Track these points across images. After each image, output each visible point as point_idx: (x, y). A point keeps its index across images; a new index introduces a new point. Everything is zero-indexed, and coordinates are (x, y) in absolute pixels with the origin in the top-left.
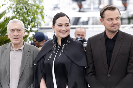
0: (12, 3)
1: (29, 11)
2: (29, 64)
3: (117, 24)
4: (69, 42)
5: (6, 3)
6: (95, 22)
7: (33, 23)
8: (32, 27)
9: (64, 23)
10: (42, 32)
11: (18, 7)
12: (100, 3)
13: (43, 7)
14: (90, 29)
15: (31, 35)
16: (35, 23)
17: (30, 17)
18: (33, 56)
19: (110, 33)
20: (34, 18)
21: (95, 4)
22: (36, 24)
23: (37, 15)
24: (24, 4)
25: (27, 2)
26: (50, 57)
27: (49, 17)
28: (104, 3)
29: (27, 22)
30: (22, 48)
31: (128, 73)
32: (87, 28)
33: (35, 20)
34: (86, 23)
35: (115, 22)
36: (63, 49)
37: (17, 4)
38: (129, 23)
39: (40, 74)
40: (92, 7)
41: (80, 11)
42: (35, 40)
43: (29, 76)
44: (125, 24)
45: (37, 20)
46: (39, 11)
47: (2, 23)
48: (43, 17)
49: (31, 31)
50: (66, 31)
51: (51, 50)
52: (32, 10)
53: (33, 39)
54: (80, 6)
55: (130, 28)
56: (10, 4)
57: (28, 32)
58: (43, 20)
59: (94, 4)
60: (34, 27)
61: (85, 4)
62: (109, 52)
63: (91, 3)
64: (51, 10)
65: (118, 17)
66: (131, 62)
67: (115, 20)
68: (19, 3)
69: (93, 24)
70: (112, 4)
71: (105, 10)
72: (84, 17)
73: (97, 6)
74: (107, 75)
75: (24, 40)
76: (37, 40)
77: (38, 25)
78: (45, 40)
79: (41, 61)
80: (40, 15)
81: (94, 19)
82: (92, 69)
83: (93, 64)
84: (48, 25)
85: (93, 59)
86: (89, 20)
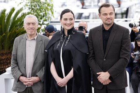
0: (28, 1)
1: (41, 8)
2: (41, 51)
3: (111, 18)
4: (74, 33)
5: (23, 1)
6: (95, 17)
7: (45, 17)
8: (44, 21)
9: (68, 18)
11: (32, 4)
12: (99, 2)
13: (52, 4)
14: (90, 22)
15: (43, 27)
16: (46, 18)
17: (42, 13)
19: (106, 26)
20: (46, 13)
22: (47, 18)
23: (48, 11)
24: (38, 2)
26: (59, 45)
27: (58, 13)
28: (102, 2)
29: (40, 17)
30: (35, 38)
31: (120, 58)
32: (88, 22)
33: (47, 15)
34: (88, 17)
35: (109, 16)
36: (69, 38)
37: (31, 3)
38: (122, 18)
39: (50, 59)
40: (92, 4)
41: (82, 8)
42: (46, 31)
44: (119, 18)
45: (48, 15)
46: (49, 8)
47: (20, 17)
48: (53, 13)
49: (43, 24)
51: (60, 39)
52: (43, 7)
54: (83, 4)
55: (123, 21)
56: (26, 3)
57: (41, 25)
58: (53, 15)
59: (94, 2)
61: (87, 2)
62: (105, 40)
63: (91, 1)
64: (59, 7)
65: (111, 13)
66: (123, 49)
67: (108, 15)
68: (33, 2)
69: (93, 18)
70: (108, 2)
71: (102, 7)
72: (86, 13)
73: (96, 3)
74: (103, 59)
75: (38, 32)
76: (48, 32)
77: (48, 19)
78: (54, 31)
79: (51, 48)
80: (50, 11)
81: (94, 14)
82: (92, 54)
83: (93, 50)
84: (57, 19)
85: (93, 46)
86: (90, 15)
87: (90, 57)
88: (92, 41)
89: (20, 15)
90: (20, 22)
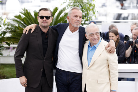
0: (71, 1)
1: (83, 8)
5: (66, 1)
6: (134, 18)
7: (86, 18)
8: (86, 21)
11: (75, 4)
13: (94, 5)
16: (88, 18)
17: (84, 13)
23: (90, 11)
24: (80, 2)
25: (82, 1)
32: (127, 22)
33: (88, 15)
34: (127, 18)
37: (74, 3)
40: (131, 5)
41: (122, 9)
46: (91, 8)
47: (62, 17)
48: (94, 13)
49: (85, 24)
52: (85, 7)
54: (122, 5)
56: (69, 3)
57: (83, 24)
58: (94, 15)
59: (133, 3)
61: (126, 3)
63: (130, 2)
68: (76, 2)
69: (132, 19)
73: (135, 5)
77: (90, 19)
80: (92, 11)
81: (133, 15)
86: (129, 15)
89: (62, 15)
90: (63, 21)
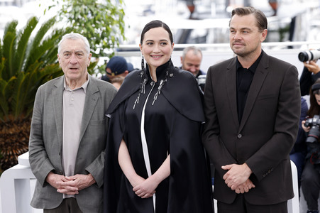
0: (66, 3)
1: (97, 18)
2: (96, 115)
4: (171, 75)
5: (55, 3)
6: (218, 37)
7: (105, 39)
8: (104, 47)
10: (121, 56)
11: (77, 10)
12: (228, 4)
13: (122, 10)
14: (209, 51)
15: (102, 62)
16: (108, 40)
17: (99, 29)
18: (105, 101)
20: (107, 31)
21: (219, 4)
22: (110, 42)
23: (112, 24)
24: (89, 4)
25: (93, 2)
26: (137, 101)
27: (136, 29)
28: (235, 3)
29: (95, 38)
30: (84, 86)
31: (276, 133)
32: (204, 49)
33: (109, 35)
34: (203, 40)
37: (75, 6)
38: (281, 40)
39: (118, 134)
40: (213, 10)
41: (191, 18)
42: (109, 71)
43: (97, 138)
44: (275, 41)
45: (112, 34)
46: (116, 18)
47: (49, 39)
49: (102, 54)
50: (161, 54)
51: (139, 90)
52: (102, 16)
53: (106, 68)
54: (192, 9)
55: (283, 48)
56: (63, 6)
57: (97, 56)
59: (217, 4)
60: (108, 47)
61: (201, 4)
63: (211, 2)
64: (139, 16)
68: (80, 4)
69: (215, 42)
72: (198, 28)
73: (222, 8)
74: (237, 135)
75: (89, 72)
76: (112, 71)
77: (113, 44)
78: (127, 71)
79: (121, 110)
80: (118, 25)
81: (218, 32)
83: (215, 115)
84: (134, 42)
85: (214, 105)
86: (207, 34)
87: (208, 131)
88: (212, 92)
89: (48, 34)
90: (50, 50)
